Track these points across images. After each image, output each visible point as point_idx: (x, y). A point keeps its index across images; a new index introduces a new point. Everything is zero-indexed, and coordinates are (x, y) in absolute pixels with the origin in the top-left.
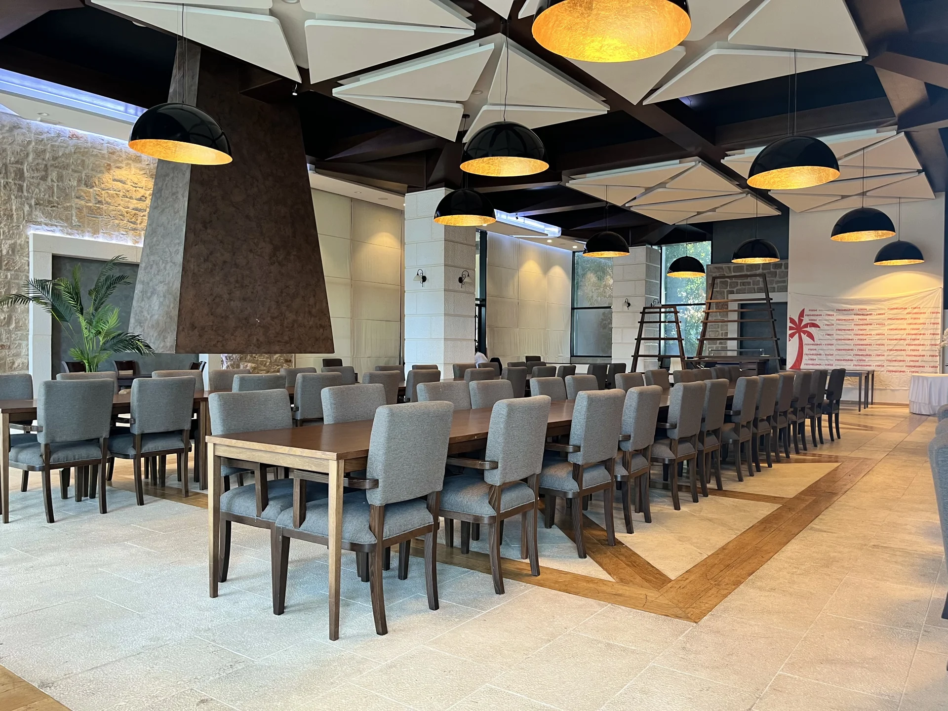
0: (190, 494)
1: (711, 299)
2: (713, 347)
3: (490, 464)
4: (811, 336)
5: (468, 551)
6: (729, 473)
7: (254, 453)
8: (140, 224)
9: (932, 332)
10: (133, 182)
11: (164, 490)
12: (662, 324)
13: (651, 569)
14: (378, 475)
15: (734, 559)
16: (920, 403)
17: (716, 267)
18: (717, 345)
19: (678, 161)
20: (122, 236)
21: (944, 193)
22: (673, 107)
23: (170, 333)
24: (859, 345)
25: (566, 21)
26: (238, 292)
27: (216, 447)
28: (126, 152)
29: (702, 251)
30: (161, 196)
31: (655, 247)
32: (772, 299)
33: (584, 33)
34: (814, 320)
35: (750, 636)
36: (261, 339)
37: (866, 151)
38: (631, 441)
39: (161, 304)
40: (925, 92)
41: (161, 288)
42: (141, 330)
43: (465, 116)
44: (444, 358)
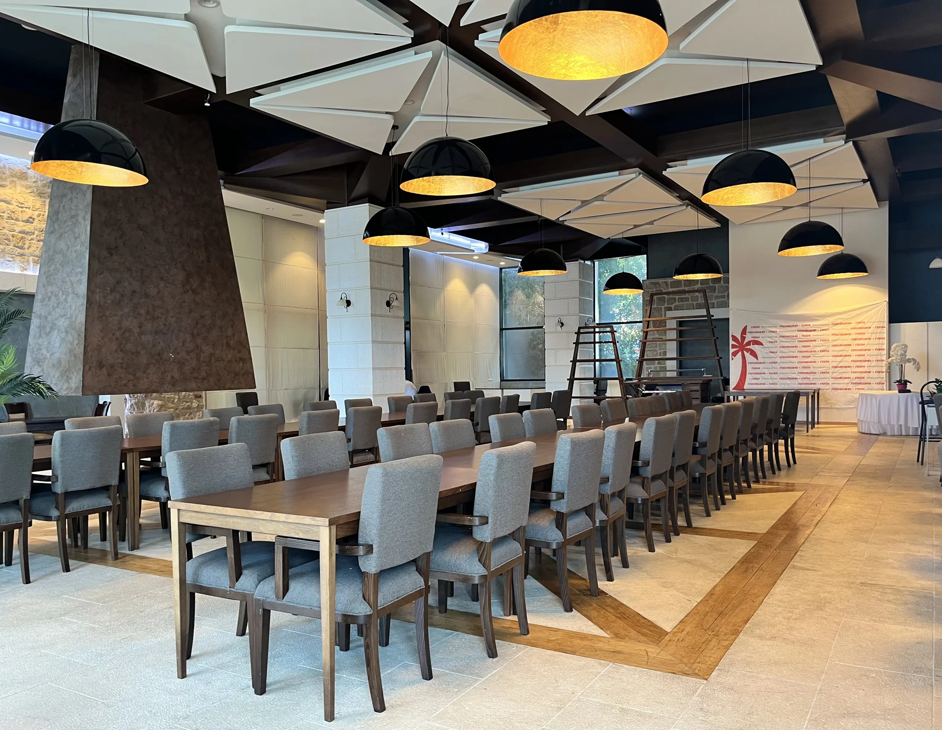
0: (119, 556)
1: (649, 317)
2: (650, 368)
3: (479, 520)
4: (754, 354)
5: (446, 610)
6: (695, 508)
7: (228, 520)
8: (28, 248)
9: (878, 348)
10: (19, 202)
11: (86, 553)
12: (597, 345)
13: (643, 621)
14: (372, 541)
15: (725, 605)
16: (868, 422)
17: (652, 283)
18: (656, 365)
19: (617, 173)
20: (8, 262)
21: (888, 202)
22: (616, 117)
23: (75, 373)
24: (804, 362)
25: (530, 37)
26: (150, 325)
27: (181, 513)
28: (10, 168)
29: (637, 265)
30: (58, 219)
31: (588, 263)
32: (713, 316)
33: (549, 49)
34: (757, 338)
35: (765, 692)
36: (176, 376)
37: (812, 161)
38: (610, 483)
39: (63, 340)
40: (877, 100)
41: (62, 323)
42: (40, 369)
43: (395, 127)
44: (373, 389)
